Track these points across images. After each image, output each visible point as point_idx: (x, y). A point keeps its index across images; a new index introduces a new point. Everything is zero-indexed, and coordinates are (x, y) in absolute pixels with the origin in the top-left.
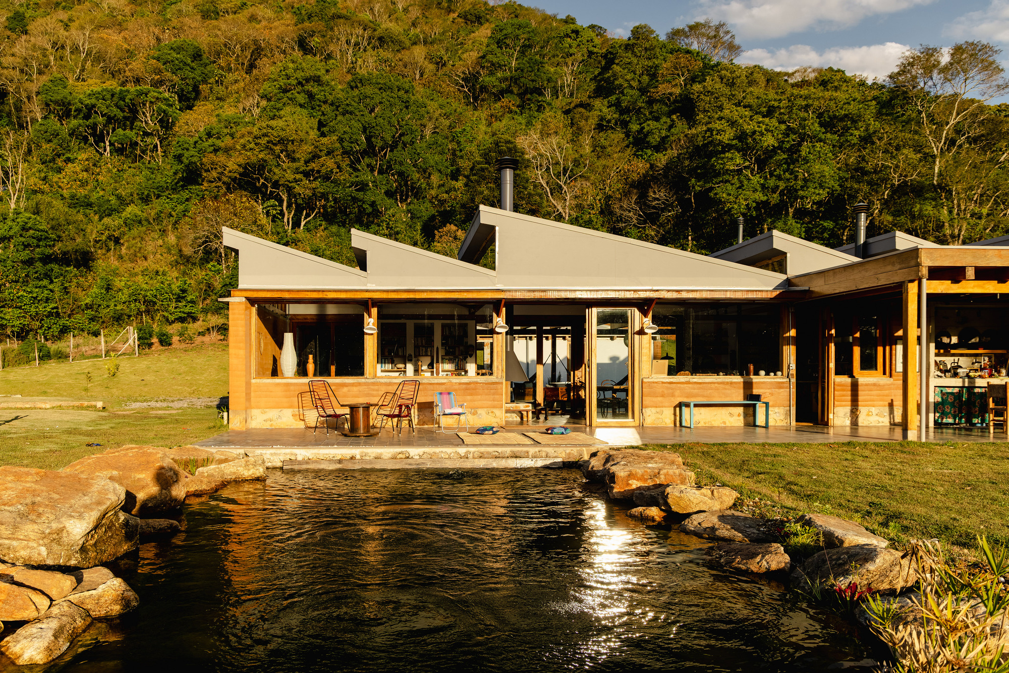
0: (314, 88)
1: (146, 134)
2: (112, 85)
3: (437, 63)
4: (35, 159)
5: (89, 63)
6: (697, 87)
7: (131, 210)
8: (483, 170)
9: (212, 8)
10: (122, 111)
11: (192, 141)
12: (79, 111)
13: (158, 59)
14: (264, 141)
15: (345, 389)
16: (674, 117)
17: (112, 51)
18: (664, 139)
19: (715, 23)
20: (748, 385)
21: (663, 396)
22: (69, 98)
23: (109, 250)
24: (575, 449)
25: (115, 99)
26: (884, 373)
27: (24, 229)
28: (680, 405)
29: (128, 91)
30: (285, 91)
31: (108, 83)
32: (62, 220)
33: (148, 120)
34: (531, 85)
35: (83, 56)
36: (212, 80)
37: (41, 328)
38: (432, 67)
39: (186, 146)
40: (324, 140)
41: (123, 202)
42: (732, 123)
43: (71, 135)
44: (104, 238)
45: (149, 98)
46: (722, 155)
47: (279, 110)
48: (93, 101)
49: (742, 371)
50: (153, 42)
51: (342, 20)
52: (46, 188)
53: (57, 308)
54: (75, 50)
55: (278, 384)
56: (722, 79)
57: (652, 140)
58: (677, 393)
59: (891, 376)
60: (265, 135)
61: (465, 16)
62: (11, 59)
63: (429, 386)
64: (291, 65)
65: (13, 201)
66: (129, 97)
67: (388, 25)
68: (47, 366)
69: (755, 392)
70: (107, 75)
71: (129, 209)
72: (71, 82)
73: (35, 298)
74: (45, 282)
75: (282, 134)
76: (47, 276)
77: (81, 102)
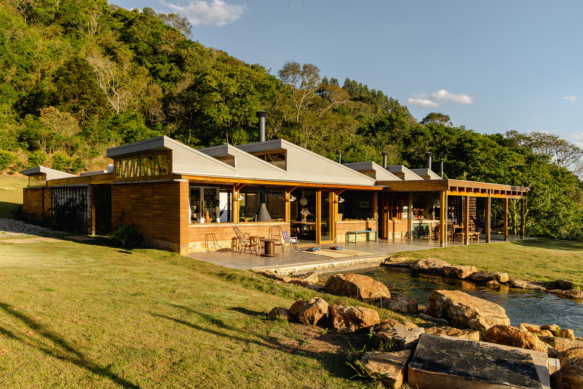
6: (183, 51)
15: (226, 230)
16: (172, 64)
18: (167, 75)
20: (367, 224)
21: (342, 229)
24: (381, 258)
26: (399, 219)
28: (348, 233)
34: (71, 21)
42: (216, 78)
46: (210, 93)
49: (365, 219)
55: (194, 228)
56: (197, 50)
57: (161, 75)
58: (346, 228)
59: (401, 220)
63: (262, 227)
69: (369, 227)
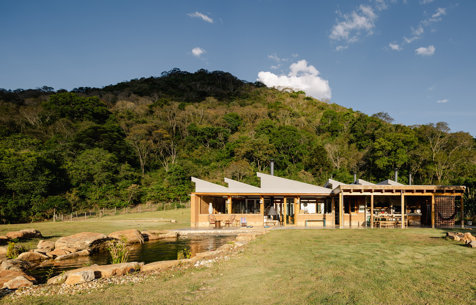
0: (270, 129)
1: (220, 141)
2: (210, 126)
3: (309, 122)
4: (186, 148)
5: (204, 120)
6: (376, 132)
7: (213, 164)
8: (314, 154)
9: (243, 103)
10: (212, 134)
11: (232, 144)
12: (199, 134)
13: (224, 119)
14: (252, 145)
17: (210, 116)
19: (385, 113)
21: (302, 219)
22: (197, 130)
23: (205, 176)
25: (210, 131)
27: (176, 170)
28: (306, 221)
29: (214, 128)
30: (262, 129)
31: (209, 125)
32: (189, 167)
33: (221, 137)
34: (334, 129)
35: (201, 117)
36: (241, 125)
37: (181, 199)
38: (307, 123)
39: (230, 145)
40: (270, 145)
41: (211, 161)
43: (197, 141)
44: (204, 172)
45: (221, 130)
46: (377, 152)
47: (260, 135)
48: (203, 131)
50: (224, 113)
51: (281, 108)
52: (188, 157)
53: (186, 193)
54: (199, 116)
55: (205, 216)
57: (363, 146)
58: (306, 218)
59: (358, 213)
60: (252, 143)
61: (318, 108)
62: (179, 118)
64: (264, 122)
65: (173, 161)
66: (215, 130)
67: (296, 110)
68: (179, 210)
69: (326, 217)
70: (209, 123)
71: (212, 164)
72: (197, 125)
73: (179, 190)
74: (183, 185)
75: (258, 143)
76: (183, 183)
77: (200, 131)
